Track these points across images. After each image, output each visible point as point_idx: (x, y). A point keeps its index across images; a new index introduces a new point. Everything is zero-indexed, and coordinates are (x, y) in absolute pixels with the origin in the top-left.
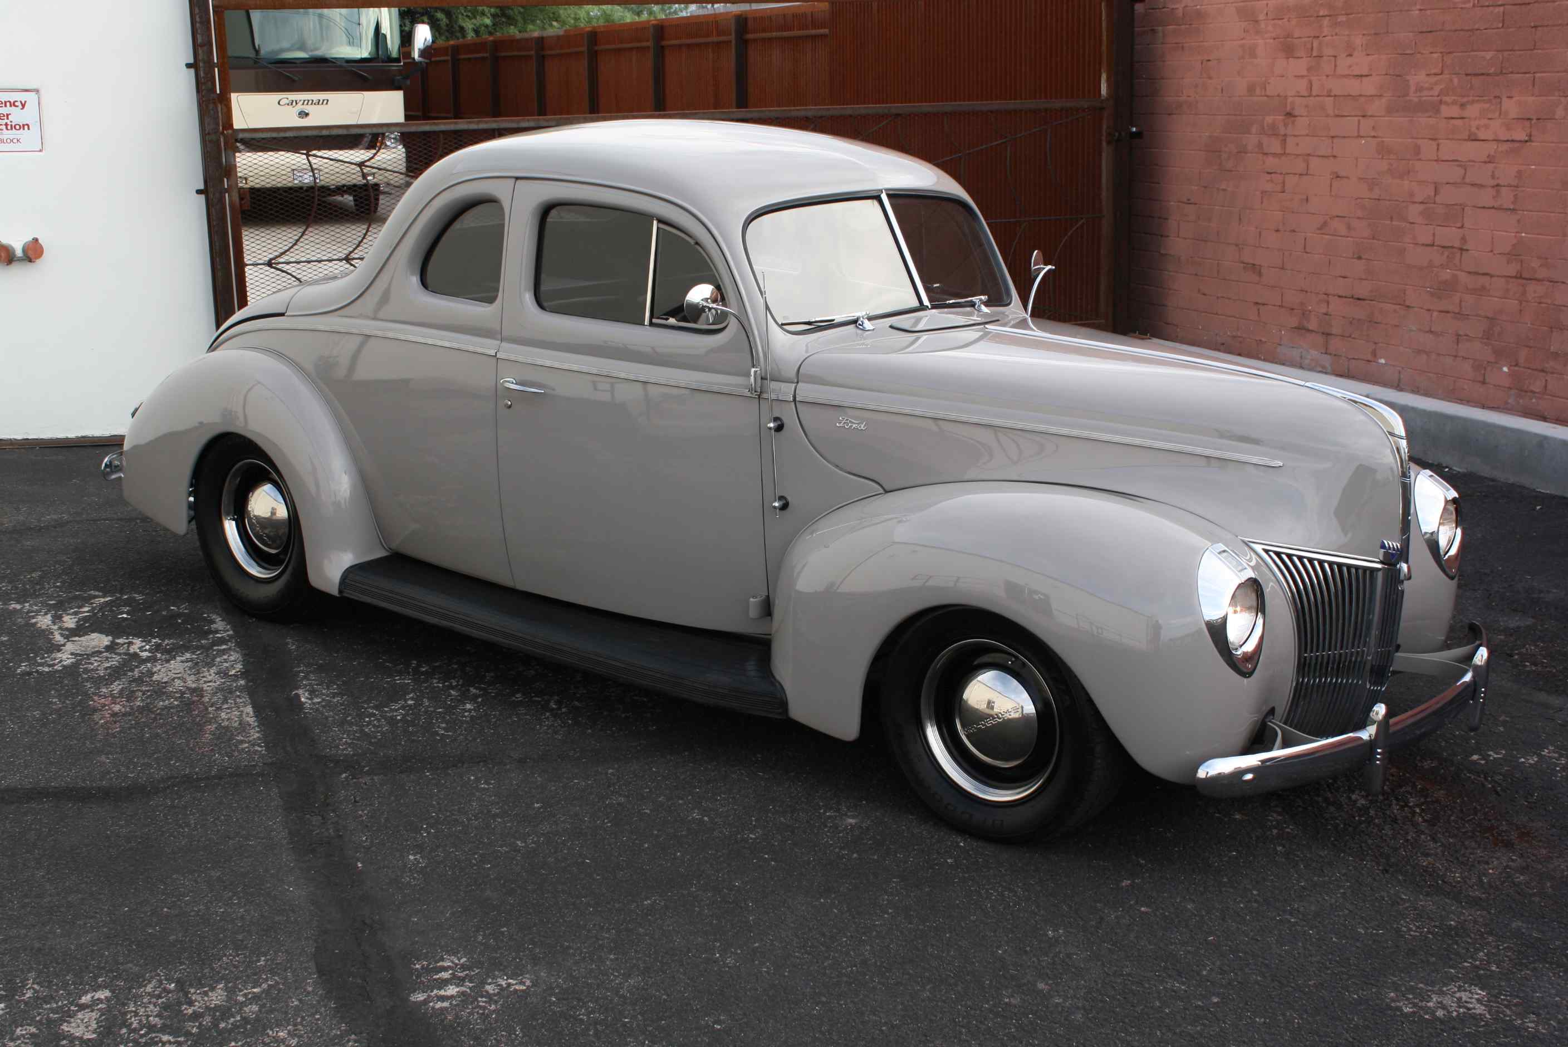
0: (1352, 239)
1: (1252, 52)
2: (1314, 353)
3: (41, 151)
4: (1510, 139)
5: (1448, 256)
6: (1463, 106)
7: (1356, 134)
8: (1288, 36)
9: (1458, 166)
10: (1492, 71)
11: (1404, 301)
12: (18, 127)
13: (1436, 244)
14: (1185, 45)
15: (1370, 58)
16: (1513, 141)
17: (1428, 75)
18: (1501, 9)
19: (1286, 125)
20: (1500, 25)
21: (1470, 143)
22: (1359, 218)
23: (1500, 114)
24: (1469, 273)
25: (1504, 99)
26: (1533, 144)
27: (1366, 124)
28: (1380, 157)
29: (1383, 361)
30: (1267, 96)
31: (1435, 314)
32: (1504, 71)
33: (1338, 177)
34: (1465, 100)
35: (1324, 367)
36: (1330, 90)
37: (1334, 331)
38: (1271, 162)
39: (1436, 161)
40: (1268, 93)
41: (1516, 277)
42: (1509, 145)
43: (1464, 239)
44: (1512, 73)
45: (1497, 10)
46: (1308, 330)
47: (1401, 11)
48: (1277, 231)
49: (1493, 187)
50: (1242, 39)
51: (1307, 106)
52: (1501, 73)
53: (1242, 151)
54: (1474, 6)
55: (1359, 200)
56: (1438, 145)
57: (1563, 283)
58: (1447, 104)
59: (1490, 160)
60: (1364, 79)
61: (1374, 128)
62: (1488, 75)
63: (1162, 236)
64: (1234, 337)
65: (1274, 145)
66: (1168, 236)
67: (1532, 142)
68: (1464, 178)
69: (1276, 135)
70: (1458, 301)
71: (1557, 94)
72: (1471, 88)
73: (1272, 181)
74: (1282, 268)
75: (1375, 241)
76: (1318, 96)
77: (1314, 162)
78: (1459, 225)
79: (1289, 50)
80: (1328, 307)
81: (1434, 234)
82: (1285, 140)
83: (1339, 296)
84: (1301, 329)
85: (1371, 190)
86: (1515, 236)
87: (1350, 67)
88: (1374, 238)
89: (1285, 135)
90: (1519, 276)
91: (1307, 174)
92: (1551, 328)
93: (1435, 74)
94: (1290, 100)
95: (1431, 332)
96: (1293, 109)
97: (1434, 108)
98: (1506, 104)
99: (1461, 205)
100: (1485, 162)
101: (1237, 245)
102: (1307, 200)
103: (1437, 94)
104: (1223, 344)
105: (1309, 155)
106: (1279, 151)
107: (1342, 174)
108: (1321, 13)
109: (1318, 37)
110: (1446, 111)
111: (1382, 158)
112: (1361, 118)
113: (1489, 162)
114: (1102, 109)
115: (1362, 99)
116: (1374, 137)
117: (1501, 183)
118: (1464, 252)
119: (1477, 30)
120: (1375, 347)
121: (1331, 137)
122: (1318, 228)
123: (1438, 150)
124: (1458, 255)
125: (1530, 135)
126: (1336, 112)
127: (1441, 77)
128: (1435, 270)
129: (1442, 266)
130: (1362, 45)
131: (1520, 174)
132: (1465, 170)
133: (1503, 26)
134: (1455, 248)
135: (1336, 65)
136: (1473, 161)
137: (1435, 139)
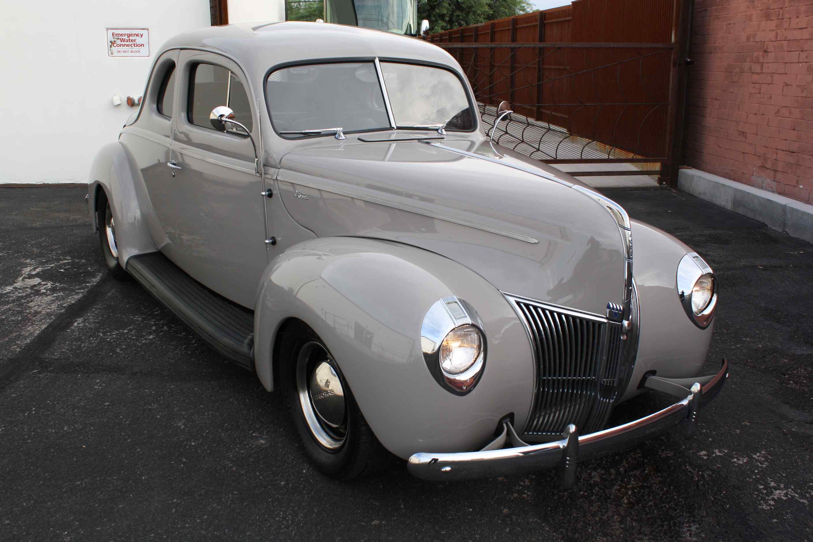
0: (791, 119)
1: (750, 18)
2: (768, 181)
3: (149, 56)
7: (797, 61)
8: (768, 9)
12: (139, 46)
14: (720, 16)
15: (808, 18)
19: (763, 57)
22: (795, 108)
27: (803, 55)
28: (809, 73)
29: (801, 187)
30: (756, 42)
33: (787, 85)
35: (772, 188)
36: (786, 37)
37: (779, 169)
38: (755, 77)
40: (756, 40)
46: (767, 168)
48: (756, 114)
50: (746, 12)
51: (774, 47)
53: (742, 72)
55: (796, 98)
60: (804, 30)
61: (806, 57)
63: (703, 116)
64: (732, 170)
65: (757, 68)
66: (706, 117)
69: (758, 62)
73: (754, 87)
74: (757, 134)
75: (803, 120)
76: (780, 40)
77: (776, 77)
79: (767, 17)
80: (777, 156)
82: (762, 65)
83: (783, 150)
84: (763, 167)
85: (803, 92)
87: (797, 23)
89: (763, 63)
91: (772, 84)
94: (766, 43)
96: (767, 48)
101: (736, 122)
102: (771, 98)
104: (727, 174)
105: (773, 73)
106: (759, 71)
107: (789, 84)
109: (782, 8)
112: (800, 52)
114: (672, 49)
115: (802, 41)
116: (806, 62)
120: (797, 178)
121: (785, 63)
122: (775, 113)
126: (788, 49)
130: (804, 11)
135: (790, 23)
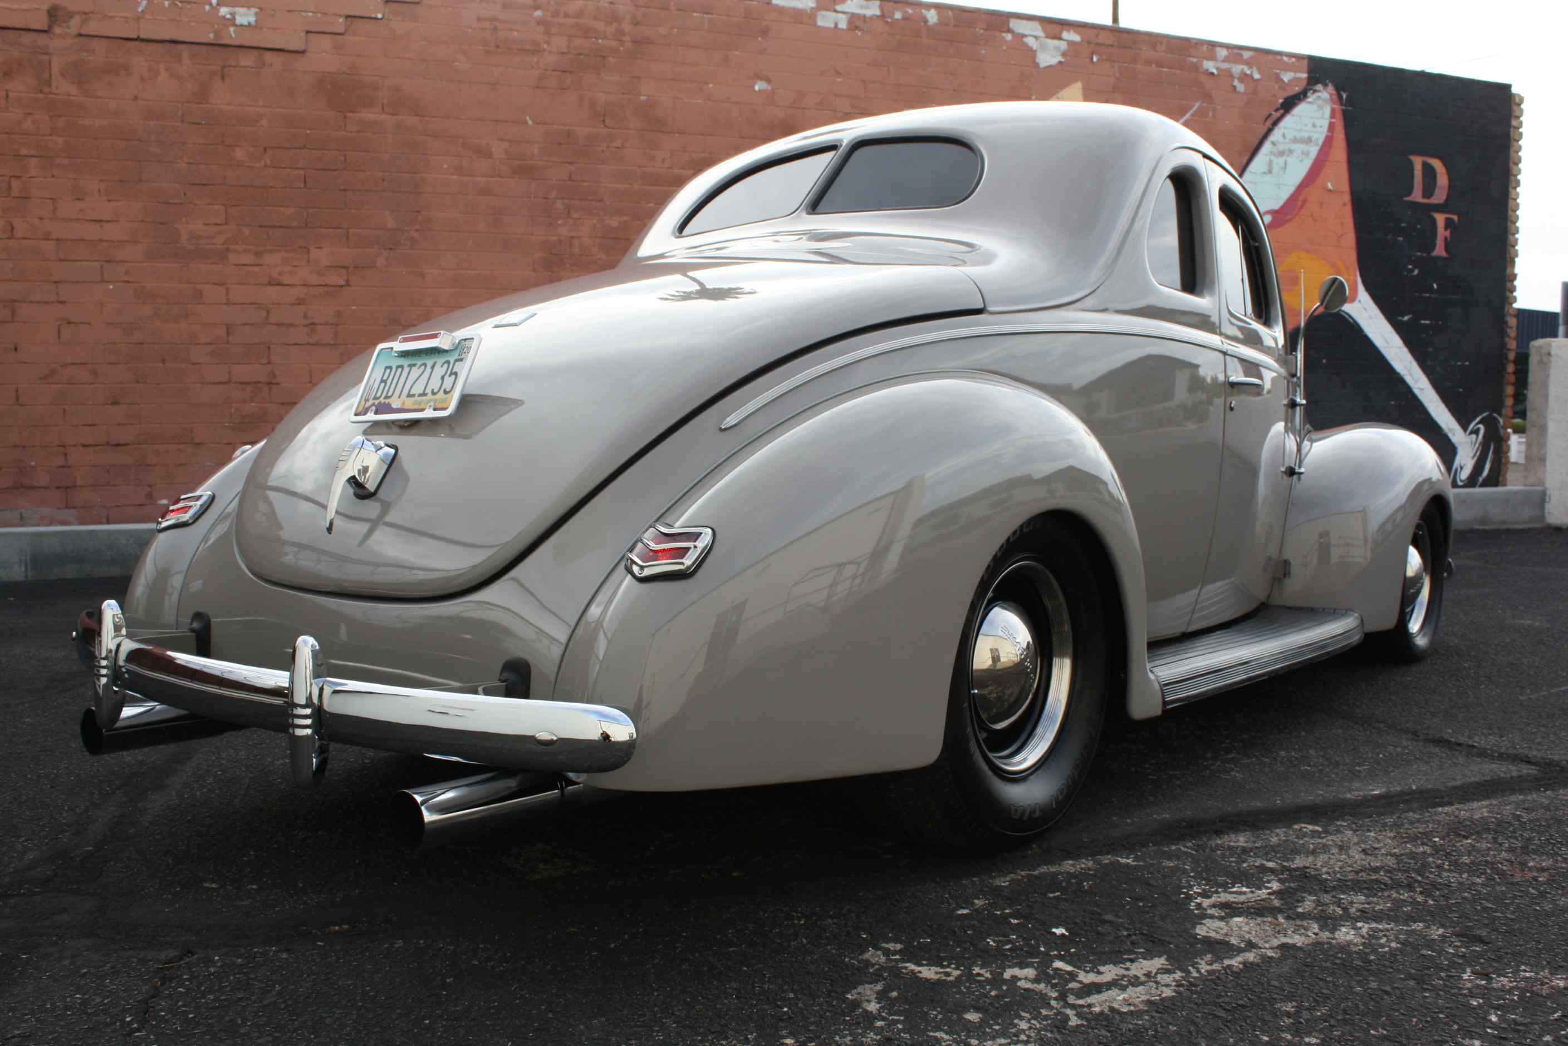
0: (101, 385)
2: (45, 511)
4: (324, 283)
5: (252, 392)
6: (258, 254)
7: (98, 279)
9: (258, 308)
10: (295, 224)
11: (192, 439)
13: (233, 381)
15: (113, 204)
16: (326, 285)
17: (205, 224)
18: (302, 172)
20: (302, 185)
21: (271, 288)
22: (110, 363)
23: (308, 262)
24: (283, 404)
25: (313, 250)
26: (352, 288)
27: (115, 269)
28: (141, 301)
32: (309, 225)
33: (69, 323)
34: (260, 249)
36: (48, 233)
37: (78, 484)
39: (225, 304)
42: (322, 290)
43: (273, 374)
44: (320, 227)
45: (296, 172)
46: (32, 488)
47: (159, 162)
49: (304, 326)
52: (307, 227)
54: (266, 166)
55: (109, 346)
56: (227, 289)
58: (234, 251)
59: (300, 302)
60: (105, 225)
61: (126, 273)
62: (291, 227)
67: (350, 286)
68: (266, 319)
71: (376, 247)
72: (268, 238)
75: (140, 385)
76: (24, 239)
77: (25, 308)
78: (265, 361)
80: (66, 459)
81: (230, 373)
83: (84, 446)
84: (20, 487)
85: (128, 334)
87: (81, 210)
88: (138, 382)
91: (13, 321)
93: (217, 224)
97: (222, 256)
98: (314, 253)
99: (264, 343)
100: (294, 304)
102: (16, 349)
103: (221, 242)
105: (14, 301)
107: (77, 319)
108: (24, 151)
109: (18, 177)
110: (233, 258)
111: (144, 303)
112: (103, 263)
113: (299, 304)
115: (105, 244)
117: (316, 321)
118: (274, 386)
119: (271, 187)
120: (149, 489)
121: (55, 282)
122: (40, 378)
123: (227, 294)
124: (266, 389)
125: (348, 281)
126: (62, 256)
127: (225, 227)
128: (233, 405)
129: (244, 401)
130: (99, 191)
131: (339, 314)
132: (268, 312)
133: (305, 187)
134: (259, 382)
135: (55, 209)
136: (278, 304)
137: (223, 284)
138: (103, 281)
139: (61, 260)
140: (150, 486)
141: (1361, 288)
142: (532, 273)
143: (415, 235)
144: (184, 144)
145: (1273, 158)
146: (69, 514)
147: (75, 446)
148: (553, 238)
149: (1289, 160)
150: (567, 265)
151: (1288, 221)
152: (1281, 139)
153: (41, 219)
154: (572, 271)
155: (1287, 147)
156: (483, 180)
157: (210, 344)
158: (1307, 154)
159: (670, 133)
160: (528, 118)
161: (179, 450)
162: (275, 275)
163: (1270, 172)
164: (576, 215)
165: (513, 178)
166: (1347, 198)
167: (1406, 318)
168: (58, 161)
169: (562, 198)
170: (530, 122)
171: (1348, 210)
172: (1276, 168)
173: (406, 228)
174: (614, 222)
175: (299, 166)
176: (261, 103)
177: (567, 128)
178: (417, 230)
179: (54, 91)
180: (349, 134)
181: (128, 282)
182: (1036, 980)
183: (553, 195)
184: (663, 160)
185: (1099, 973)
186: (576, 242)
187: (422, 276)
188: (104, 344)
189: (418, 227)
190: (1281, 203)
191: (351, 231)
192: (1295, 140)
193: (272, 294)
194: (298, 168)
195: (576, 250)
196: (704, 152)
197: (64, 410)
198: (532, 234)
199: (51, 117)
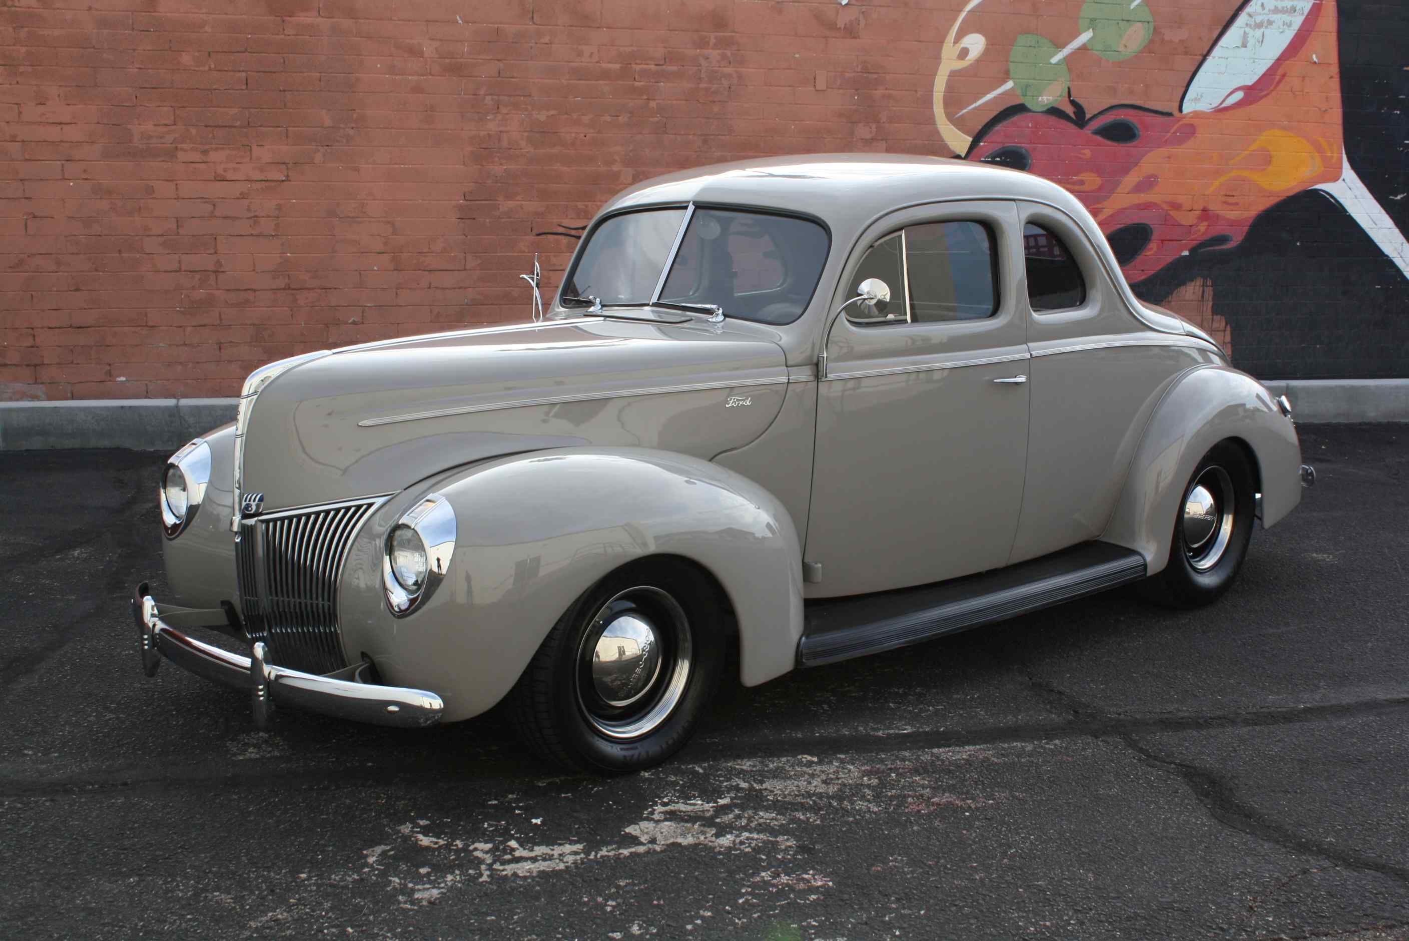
0: (64, 274)
2: (17, 386)
4: (265, 179)
5: (200, 279)
6: (205, 152)
7: (61, 177)
9: (205, 202)
10: (238, 123)
11: (147, 322)
13: (183, 268)
15: (72, 107)
16: (268, 181)
17: (155, 125)
18: (244, 74)
20: (244, 87)
21: (216, 183)
22: (72, 254)
23: (251, 159)
24: (228, 290)
25: (254, 148)
27: (73, 168)
28: (99, 197)
31: (189, 329)
32: (251, 124)
33: (35, 217)
34: (207, 147)
36: (15, 136)
37: (45, 362)
39: (175, 199)
41: (284, 289)
42: (264, 184)
43: (219, 263)
44: (261, 126)
45: (239, 75)
47: (113, 68)
49: (248, 218)
52: (249, 125)
54: (210, 69)
55: (71, 238)
56: (177, 185)
57: (336, 288)
58: (182, 150)
59: (243, 196)
60: (64, 127)
61: (85, 171)
62: (235, 127)
67: (290, 181)
68: (212, 212)
70: (218, 315)
71: (314, 143)
72: (214, 137)
75: (99, 273)
78: (212, 251)
80: (34, 340)
81: (180, 262)
83: (50, 328)
85: (87, 227)
86: (281, 257)
87: (43, 114)
88: (96, 270)
90: (288, 288)
92: (327, 325)
93: (166, 125)
95: (185, 345)
97: (171, 154)
98: (256, 151)
99: (212, 235)
100: (238, 198)
103: (170, 142)
107: (42, 214)
110: (181, 156)
111: (101, 198)
112: (64, 162)
113: (243, 198)
115: (66, 145)
117: (257, 214)
118: (219, 274)
119: (215, 89)
120: (108, 368)
121: (21, 180)
122: (11, 267)
123: (177, 189)
124: (213, 277)
125: (288, 176)
126: (27, 157)
127: (173, 127)
128: (184, 292)
129: (193, 288)
130: (59, 95)
131: (279, 207)
132: (214, 205)
133: (247, 89)
134: (208, 271)
135: (20, 113)
136: (222, 198)
137: (172, 181)
138: (64, 179)
139: (27, 160)
140: (110, 365)
141: (1346, 165)
142: (462, 167)
143: (351, 132)
144: (134, 50)
145: (1248, 30)
146: (39, 390)
147: (42, 328)
148: (482, 133)
149: (1268, 32)
150: (496, 159)
151: (1266, 96)
152: (1259, 9)
153: (8, 122)
154: (501, 164)
155: (1266, 18)
156: (415, 78)
157: (162, 235)
158: (1290, 25)
159: (598, 28)
160: (458, 18)
161: (135, 332)
162: (220, 171)
163: (1244, 45)
164: (504, 111)
165: (445, 76)
166: (1335, 70)
167: (1399, 197)
168: (21, 69)
169: (491, 95)
170: (460, 22)
171: (1335, 84)
172: (1251, 42)
173: (342, 126)
174: (542, 116)
175: (241, 69)
176: (204, 10)
177: (496, 26)
178: (353, 128)
179: (17, 4)
180: (288, 38)
181: (86, 179)
182: (487, 852)
183: (482, 92)
184: (591, 55)
185: (532, 850)
186: (505, 137)
187: (357, 170)
188: (66, 237)
189: (353, 125)
190: (1256, 78)
191: (290, 129)
192: (1276, 10)
193: (218, 190)
194: (240, 71)
195: (505, 143)
196: (632, 46)
197: (32, 296)
198: (462, 130)
199: (14, 28)
